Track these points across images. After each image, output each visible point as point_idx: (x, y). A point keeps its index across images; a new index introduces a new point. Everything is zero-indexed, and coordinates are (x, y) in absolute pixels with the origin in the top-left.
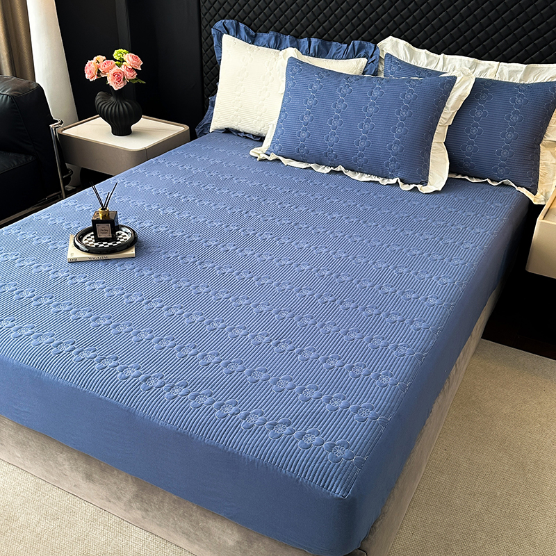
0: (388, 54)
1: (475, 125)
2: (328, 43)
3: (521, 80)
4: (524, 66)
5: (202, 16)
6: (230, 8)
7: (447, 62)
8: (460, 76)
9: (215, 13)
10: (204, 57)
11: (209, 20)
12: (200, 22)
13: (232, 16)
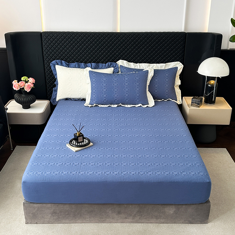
0: (120, 65)
1: (157, 84)
2: (98, 64)
3: (164, 68)
4: (165, 64)
5: (44, 59)
6: (57, 56)
7: (140, 65)
8: (149, 70)
9: (51, 58)
10: (46, 74)
11: (48, 61)
12: (44, 62)
13: (58, 59)
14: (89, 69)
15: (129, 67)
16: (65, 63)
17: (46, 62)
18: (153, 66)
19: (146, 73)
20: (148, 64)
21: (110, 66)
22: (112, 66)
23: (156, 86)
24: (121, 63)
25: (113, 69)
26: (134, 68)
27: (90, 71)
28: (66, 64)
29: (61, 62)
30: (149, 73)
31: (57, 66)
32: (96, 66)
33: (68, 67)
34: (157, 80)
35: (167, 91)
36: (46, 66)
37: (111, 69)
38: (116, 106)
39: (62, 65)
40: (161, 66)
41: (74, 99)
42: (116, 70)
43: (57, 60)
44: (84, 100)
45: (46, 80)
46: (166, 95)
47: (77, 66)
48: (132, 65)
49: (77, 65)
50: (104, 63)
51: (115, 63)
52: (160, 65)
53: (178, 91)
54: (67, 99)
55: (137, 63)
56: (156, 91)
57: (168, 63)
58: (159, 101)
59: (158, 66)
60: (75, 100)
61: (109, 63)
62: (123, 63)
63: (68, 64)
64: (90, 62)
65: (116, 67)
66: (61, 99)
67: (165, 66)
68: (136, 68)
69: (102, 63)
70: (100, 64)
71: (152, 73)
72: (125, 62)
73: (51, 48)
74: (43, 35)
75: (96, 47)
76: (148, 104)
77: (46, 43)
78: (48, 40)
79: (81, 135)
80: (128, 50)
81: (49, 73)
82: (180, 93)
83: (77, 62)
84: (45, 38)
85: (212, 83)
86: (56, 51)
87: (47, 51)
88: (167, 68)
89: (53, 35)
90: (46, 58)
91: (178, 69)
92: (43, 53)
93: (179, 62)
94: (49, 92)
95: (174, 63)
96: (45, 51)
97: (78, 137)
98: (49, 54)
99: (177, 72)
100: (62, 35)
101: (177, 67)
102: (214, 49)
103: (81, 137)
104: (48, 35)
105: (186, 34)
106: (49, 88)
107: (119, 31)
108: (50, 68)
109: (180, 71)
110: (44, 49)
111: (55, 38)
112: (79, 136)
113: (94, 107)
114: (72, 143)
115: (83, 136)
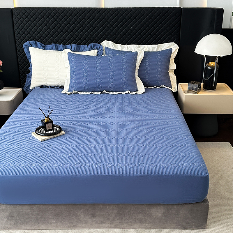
0: (105, 47)
1: (147, 68)
2: (79, 46)
3: (156, 50)
4: (157, 45)
5: (16, 40)
6: (31, 36)
7: (128, 47)
8: (138, 51)
9: (23, 38)
10: (19, 58)
11: (20, 42)
12: (16, 43)
13: (32, 39)
14: (68, 50)
15: (116, 49)
16: (40, 44)
17: (18, 43)
18: (144, 48)
19: (134, 55)
20: (138, 45)
21: (93, 48)
22: (95, 48)
23: (147, 70)
24: (106, 44)
25: (96, 51)
26: (121, 50)
27: (69, 53)
28: (42, 45)
29: (36, 43)
30: (138, 55)
31: (31, 49)
32: (77, 48)
33: (45, 49)
34: (147, 64)
35: (159, 76)
36: (18, 48)
37: (94, 52)
38: (100, 93)
39: (36, 46)
40: (153, 48)
41: (51, 86)
42: (100, 53)
43: (31, 41)
44: (62, 87)
45: (18, 65)
46: (159, 81)
47: (54, 48)
48: (119, 47)
49: (54, 46)
50: (86, 45)
51: (99, 44)
52: (151, 46)
53: (173, 77)
54: (42, 87)
55: (125, 45)
56: (147, 76)
57: (161, 44)
58: (151, 88)
59: (149, 48)
60: (52, 88)
61: (92, 44)
62: (108, 44)
63: (44, 45)
64: (70, 44)
65: (100, 49)
66: (36, 86)
67: (158, 47)
68: (124, 50)
69: (84, 45)
70: (82, 45)
71: (142, 55)
72: (111, 42)
73: (23, 26)
74: (14, 11)
75: (76, 25)
76: (137, 91)
77: (17, 21)
78: (19, 18)
79: (50, 121)
80: (114, 28)
81: (22, 57)
82: (175, 78)
83: (54, 43)
84: (16, 15)
85: (212, 64)
86: (30, 30)
87: (20, 30)
88: (160, 50)
89: (25, 12)
90: (18, 38)
91: (173, 52)
92: (14, 33)
93: (174, 43)
94: (22, 79)
95: (168, 44)
96: (17, 30)
97: (45, 123)
98: (22, 34)
99: (172, 55)
100: (36, 11)
101: (172, 49)
102: (215, 26)
103: (50, 124)
104: (20, 11)
105: (181, 10)
106: (22, 75)
107: (103, 7)
108: (22, 51)
109: (175, 53)
110: (16, 28)
111: (28, 14)
112: (48, 122)
113: (73, 95)
114: (39, 131)
115: (52, 122)
